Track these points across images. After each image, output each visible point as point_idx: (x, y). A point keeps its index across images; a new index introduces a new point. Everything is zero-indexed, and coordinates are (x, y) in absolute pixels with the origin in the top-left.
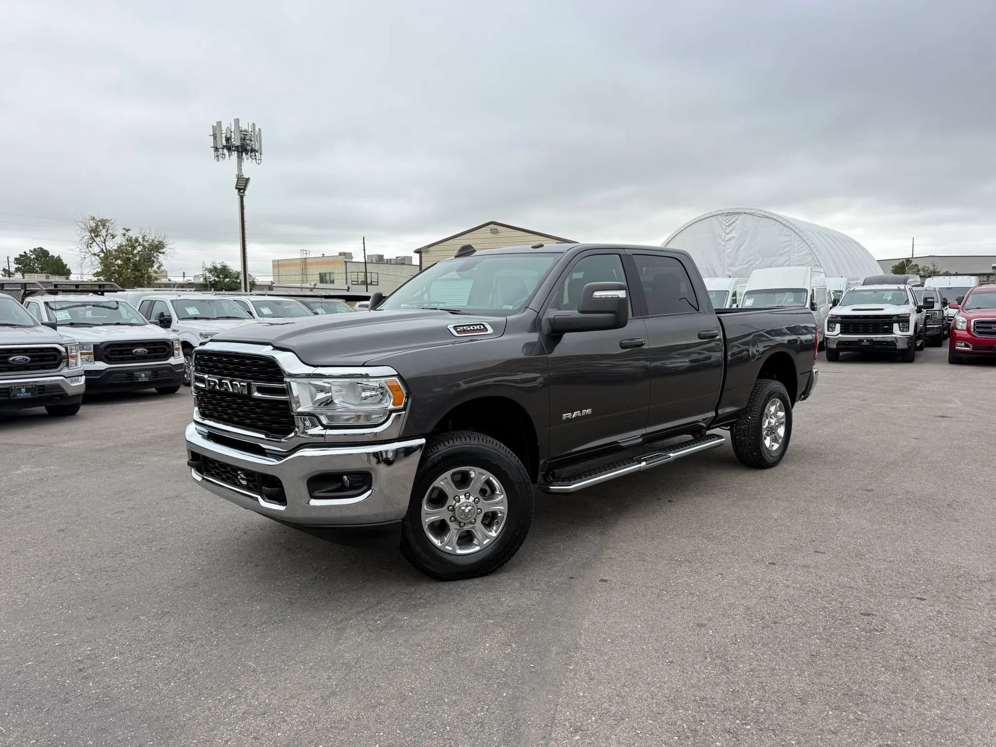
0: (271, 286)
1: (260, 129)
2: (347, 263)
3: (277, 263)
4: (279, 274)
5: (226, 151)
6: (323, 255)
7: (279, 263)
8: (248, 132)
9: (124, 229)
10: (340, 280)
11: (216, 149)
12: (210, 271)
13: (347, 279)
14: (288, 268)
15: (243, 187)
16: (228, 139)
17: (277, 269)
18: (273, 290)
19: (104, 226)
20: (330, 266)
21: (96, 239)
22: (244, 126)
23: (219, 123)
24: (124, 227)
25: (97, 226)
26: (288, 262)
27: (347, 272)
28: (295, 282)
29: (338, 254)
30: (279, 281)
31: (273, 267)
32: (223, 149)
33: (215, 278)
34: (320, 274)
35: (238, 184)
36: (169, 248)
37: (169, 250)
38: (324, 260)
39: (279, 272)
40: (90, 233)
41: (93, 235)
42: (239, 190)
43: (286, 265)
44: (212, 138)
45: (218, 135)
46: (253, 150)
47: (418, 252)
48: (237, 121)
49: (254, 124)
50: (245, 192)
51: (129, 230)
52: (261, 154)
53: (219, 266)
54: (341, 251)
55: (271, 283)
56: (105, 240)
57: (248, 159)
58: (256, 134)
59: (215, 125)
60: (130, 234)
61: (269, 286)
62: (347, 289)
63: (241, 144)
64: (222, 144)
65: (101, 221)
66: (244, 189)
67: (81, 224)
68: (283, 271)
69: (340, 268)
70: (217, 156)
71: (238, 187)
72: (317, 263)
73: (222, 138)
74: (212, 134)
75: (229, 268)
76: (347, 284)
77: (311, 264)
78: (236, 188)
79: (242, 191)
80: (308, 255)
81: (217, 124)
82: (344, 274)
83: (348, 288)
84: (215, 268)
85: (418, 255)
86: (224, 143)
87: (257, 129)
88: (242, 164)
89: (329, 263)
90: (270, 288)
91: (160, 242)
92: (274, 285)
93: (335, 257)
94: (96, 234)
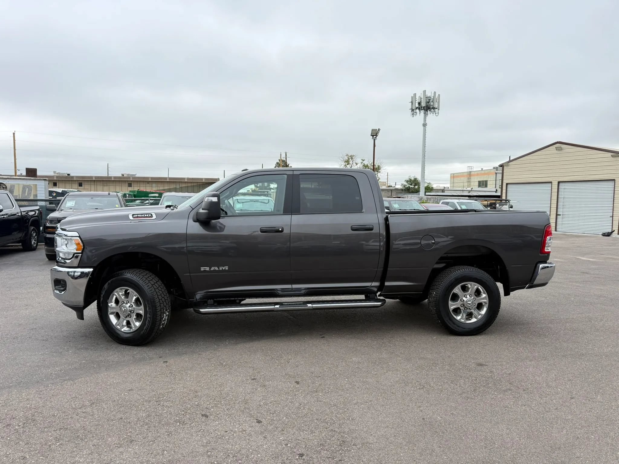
0: (444, 189)
1: (439, 95)
2: (497, 174)
3: (453, 176)
4: (453, 182)
5: (418, 110)
6: (482, 169)
7: (454, 175)
8: (431, 98)
9: (362, 160)
10: (491, 185)
11: (413, 110)
12: (407, 181)
13: (496, 184)
14: (459, 179)
15: (375, 134)
16: (419, 104)
17: (453, 179)
18: (444, 192)
19: (352, 158)
20: (485, 176)
21: (347, 166)
22: (428, 94)
23: (415, 94)
24: (362, 159)
25: (349, 159)
26: (459, 175)
27: (497, 179)
28: (460, 187)
29: (492, 168)
30: (453, 187)
31: (451, 178)
32: (416, 109)
33: (410, 186)
34: (479, 181)
35: (372, 133)
36: (383, 169)
37: (383, 170)
38: (482, 172)
39: (453, 181)
40: (345, 163)
41: (346, 164)
42: (373, 136)
43: (458, 177)
44: (411, 103)
45: (414, 102)
46: (434, 108)
47: (501, 166)
48: (425, 92)
49: (435, 92)
50: (377, 137)
51: (364, 160)
52: (439, 110)
53: (413, 179)
54: (494, 166)
55: (443, 188)
56: (351, 166)
57: (430, 114)
58: (436, 98)
59: (413, 96)
60: (364, 162)
61: (442, 190)
62: (495, 191)
63: (426, 105)
64: (416, 106)
65: (351, 156)
66: (376, 135)
67: (341, 159)
68: (456, 180)
69: (492, 177)
70: (413, 114)
71: (372, 134)
72: (478, 175)
73: (416, 102)
74: (411, 101)
75: (419, 179)
76: (496, 188)
77: (474, 175)
78: (371, 135)
79: (375, 137)
80: (472, 169)
81: (414, 95)
82: (495, 181)
83: (497, 190)
84: (410, 180)
85: (501, 168)
86: (417, 105)
87: (437, 95)
88: (427, 117)
89: (485, 174)
90: (443, 191)
91: (379, 166)
92: (445, 189)
93: (489, 170)
94: (348, 163)
